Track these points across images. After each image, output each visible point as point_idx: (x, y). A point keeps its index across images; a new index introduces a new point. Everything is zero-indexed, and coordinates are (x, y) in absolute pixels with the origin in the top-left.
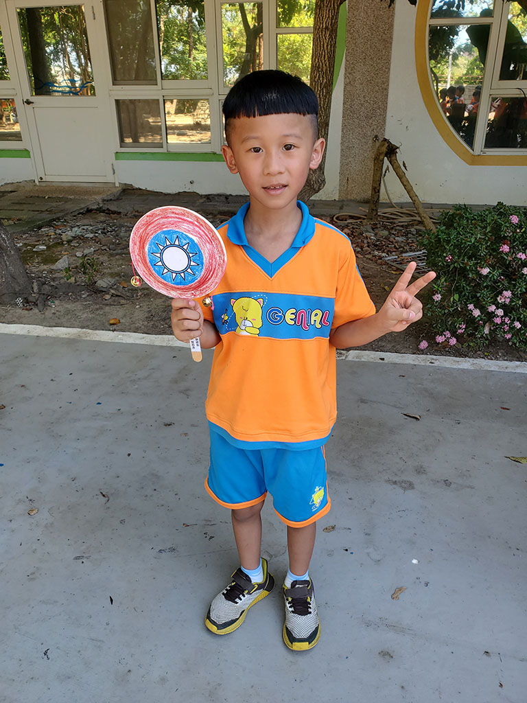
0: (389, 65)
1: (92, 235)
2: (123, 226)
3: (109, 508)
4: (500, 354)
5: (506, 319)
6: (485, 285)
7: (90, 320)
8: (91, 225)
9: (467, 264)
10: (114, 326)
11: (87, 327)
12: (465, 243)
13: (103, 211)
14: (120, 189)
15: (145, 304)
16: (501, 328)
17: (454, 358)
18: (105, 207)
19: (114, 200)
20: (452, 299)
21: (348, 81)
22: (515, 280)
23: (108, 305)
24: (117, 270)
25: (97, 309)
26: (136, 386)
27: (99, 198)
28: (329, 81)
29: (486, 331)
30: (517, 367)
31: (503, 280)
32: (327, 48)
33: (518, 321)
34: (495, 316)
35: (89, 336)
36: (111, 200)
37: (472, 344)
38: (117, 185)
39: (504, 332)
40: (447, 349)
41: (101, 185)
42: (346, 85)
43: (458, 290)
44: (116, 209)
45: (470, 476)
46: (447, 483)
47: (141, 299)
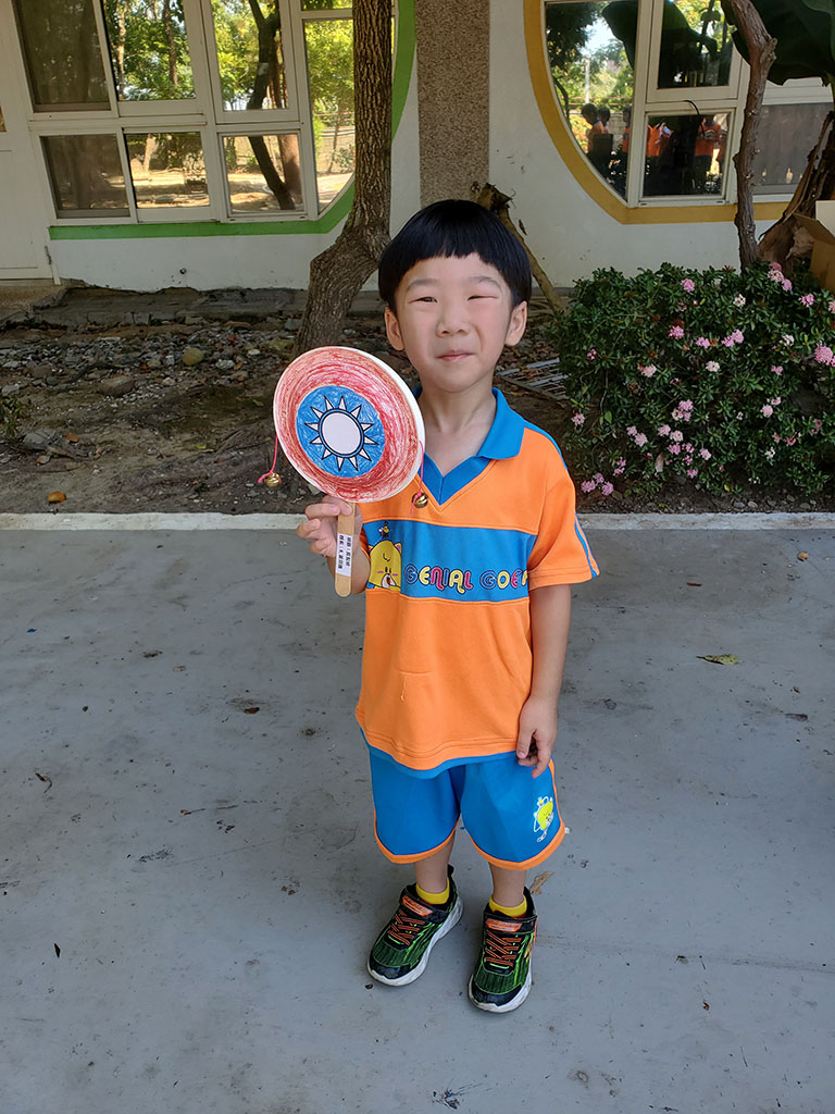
0: (487, 67)
1: (15, 364)
2: (69, 346)
3: (51, 798)
4: (683, 504)
5: (688, 446)
6: (651, 393)
7: (16, 497)
8: (16, 349)
9: (621, 362)
10: (56, 505)
11: (11, 510)
12: (616, 327)
13: (37, 326)
14: (63, 287)
15: (108, 466)
16: (681, 461)
17: (612, 515)
18: (40, 319)
19: (54, 307)
20: (601, 422)
21: (424, 95)
22: (696, 383)
23: (44, 472)
24: (60, 415)
25: (27, 481)
26: (95, 598)
27: (26, 304)
28: (385, 79)
29: (659, 467)
30: (709, 521)
31: (678, 383)
32: (377, 25)
33: (705, 448)
34: (670, 443)
35: (14, 524)
36: (48, 306)
37: (637, 491)
38: (57, 282)
39: (687, 468)
40: (600, 503)
41: (30, 284)
42: (421, 103)
43: (611, 406)
44: (58, 322)
45: (645, 691)
46: (609, 704)
47: (101, 459)
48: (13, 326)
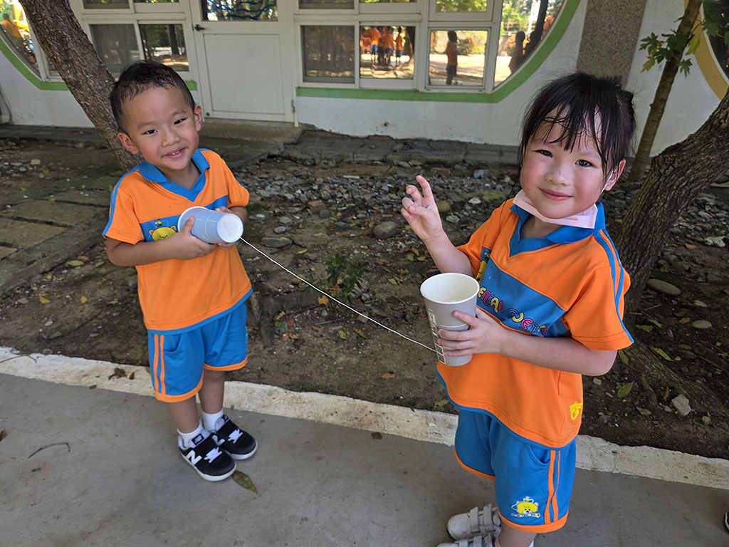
13: (286, 158)
14: (300, 130)
18: (287, 152)
19: (296, 144)
27: (280, 141)
36: (293, 143)
38: (297, 125)
41: (278, 125)
48: (271, 157)
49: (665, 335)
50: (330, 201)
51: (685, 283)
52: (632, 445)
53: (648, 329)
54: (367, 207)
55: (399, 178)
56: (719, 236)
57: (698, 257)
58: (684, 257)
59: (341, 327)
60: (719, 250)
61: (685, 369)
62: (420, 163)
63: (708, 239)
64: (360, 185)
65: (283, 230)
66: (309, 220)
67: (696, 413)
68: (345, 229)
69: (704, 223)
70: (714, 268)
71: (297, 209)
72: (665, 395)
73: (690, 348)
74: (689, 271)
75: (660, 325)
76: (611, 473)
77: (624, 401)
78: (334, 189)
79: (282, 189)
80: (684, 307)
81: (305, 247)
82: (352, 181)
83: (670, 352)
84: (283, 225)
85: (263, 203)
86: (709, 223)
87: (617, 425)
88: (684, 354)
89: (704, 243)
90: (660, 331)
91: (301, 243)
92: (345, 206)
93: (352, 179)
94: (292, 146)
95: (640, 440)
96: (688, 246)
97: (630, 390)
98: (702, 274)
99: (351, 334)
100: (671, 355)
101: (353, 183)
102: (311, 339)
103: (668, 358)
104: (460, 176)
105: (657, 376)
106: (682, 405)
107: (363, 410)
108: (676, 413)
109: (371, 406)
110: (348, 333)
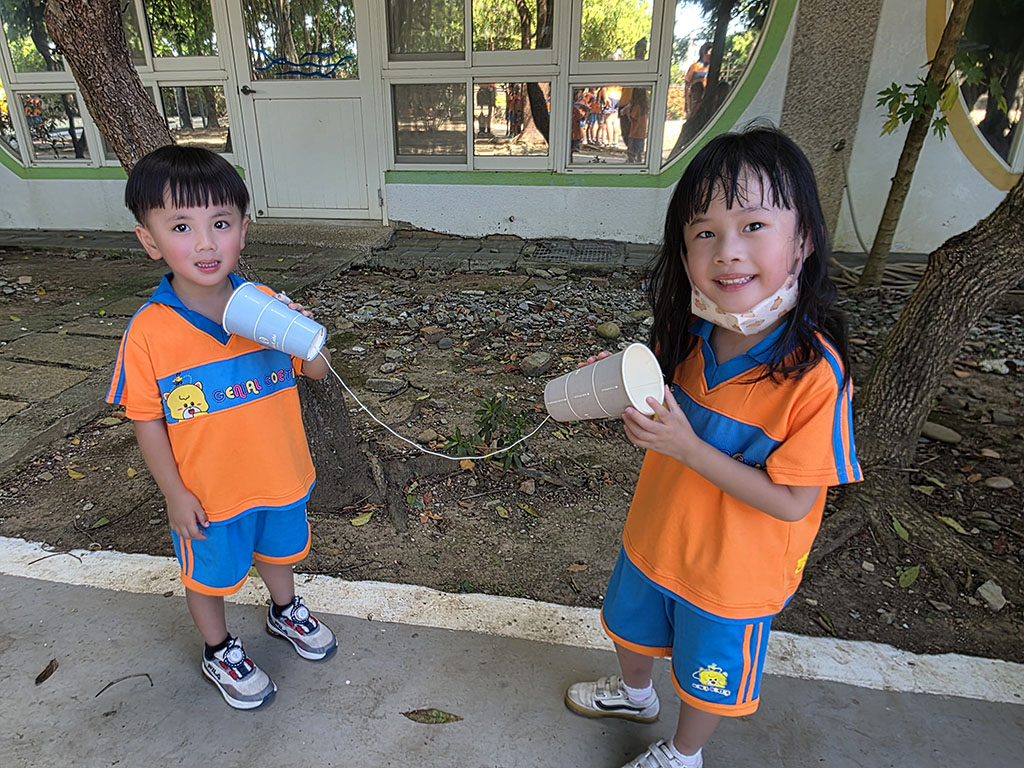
0: (878, 19)
13: (376, 268)
14: (391, 230)
18: (375, 261)
19: (387, 248)
21: (800, 48)
36: (383, 248)
38: (386, 223)
41: (359, 224)
42: (794, 56)
44: (394, 265)
48: (356, 268)
49: (951, 498)
50: (448, 326)
51: (964, 425)
52: (933, 652)
53: (927, 490)
54: (504, 333)
55: (539, 292)
56: (996, 358)
57: (974, 388)
58: (956, 388)
59: (499, 501)
60: (1001, 378)
61: (988, 545)
62: (565, 272)
63: (984, 363)
64: (488, 303)
65: (393, 368)
66: (425, 352)
67: (1013, 606)
68: (478, 364)
69: (973, 341)
70: (1000, 403)
71: (406, 338)
72: (966, 582)
73: (990, 516)
74: (966, 408)
75: (942, 485)
76: (913, 693)
77: (911, 592)
78: (452, 309)
79: (380, 311)
80: (969, 458)
81: (427, 391)
82: (477, 298)
83: (963, 522)
84: (391, 360)
85: (356, 332)
86: (981, 340)
87: (905, 626)
88: (984, 524)
89: (978, 369)
90: (945, 493)
91: (421, 386)
92: (472, 332)
93: (474, 295)
94: (382, 251)
95: (942, 646)
96: (958, 373)
97: (916, 576)
98: (984, 412)
99: (514, 510)
100: (965, 525)
101: (477, 301)
102: (459, 519)
103: (962, 530)
104: (623, 288)
105: (952, 556)
106: (992, 594)
107: (551, 615)
108: (986, 606)
109: (562, 611)
110: (510, 509)
